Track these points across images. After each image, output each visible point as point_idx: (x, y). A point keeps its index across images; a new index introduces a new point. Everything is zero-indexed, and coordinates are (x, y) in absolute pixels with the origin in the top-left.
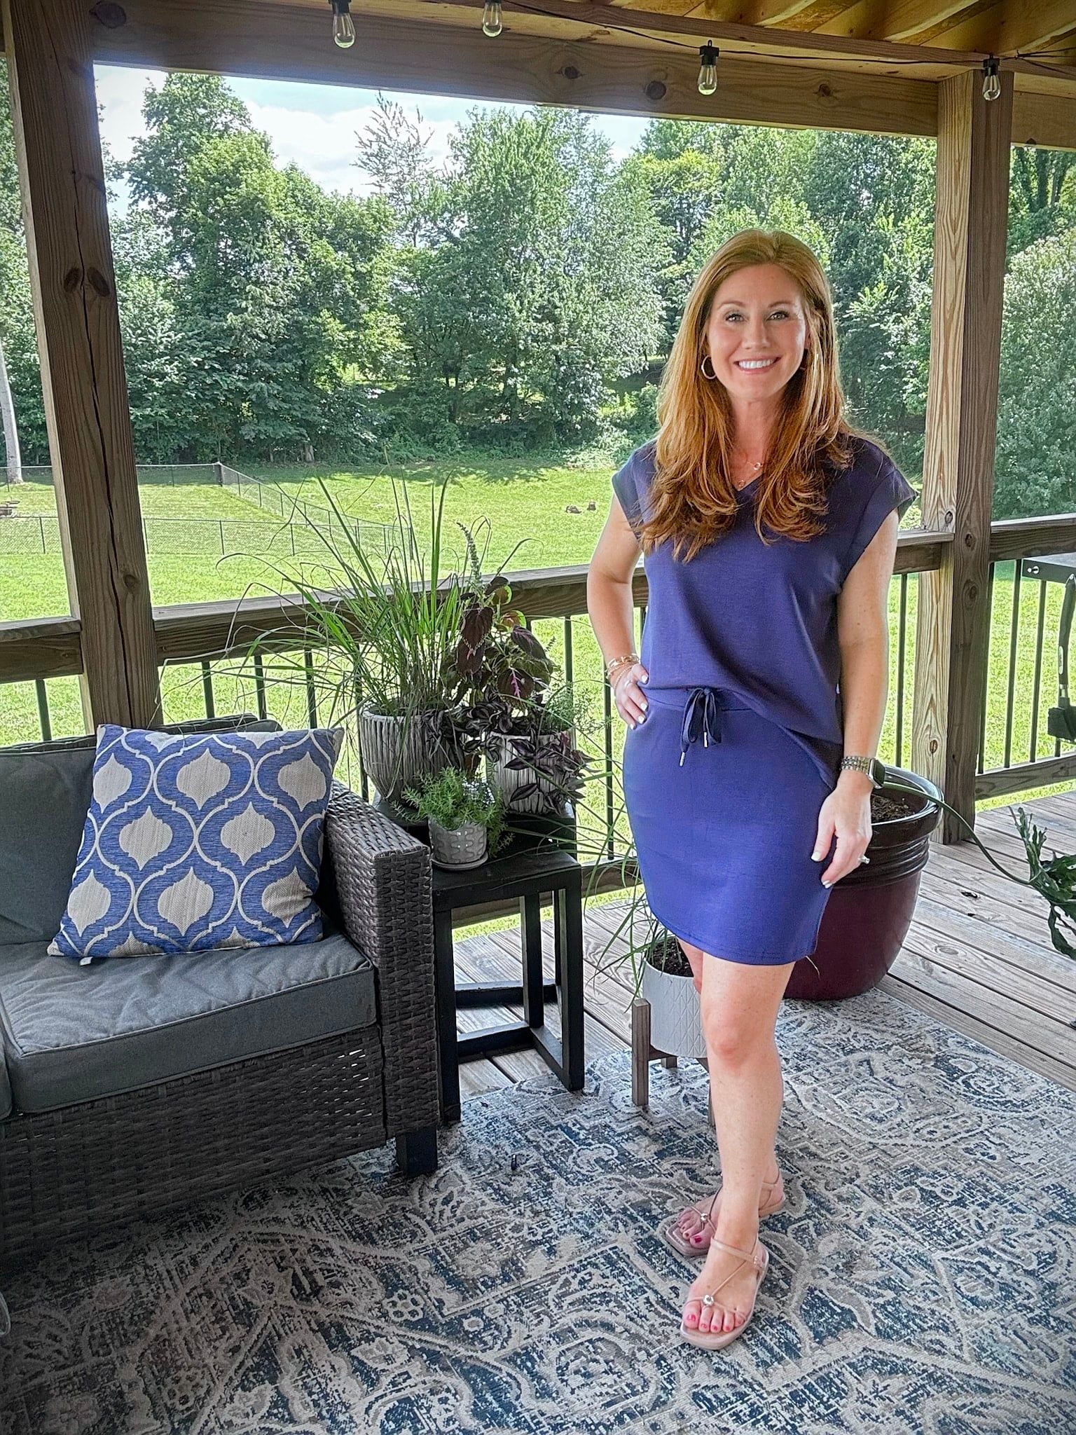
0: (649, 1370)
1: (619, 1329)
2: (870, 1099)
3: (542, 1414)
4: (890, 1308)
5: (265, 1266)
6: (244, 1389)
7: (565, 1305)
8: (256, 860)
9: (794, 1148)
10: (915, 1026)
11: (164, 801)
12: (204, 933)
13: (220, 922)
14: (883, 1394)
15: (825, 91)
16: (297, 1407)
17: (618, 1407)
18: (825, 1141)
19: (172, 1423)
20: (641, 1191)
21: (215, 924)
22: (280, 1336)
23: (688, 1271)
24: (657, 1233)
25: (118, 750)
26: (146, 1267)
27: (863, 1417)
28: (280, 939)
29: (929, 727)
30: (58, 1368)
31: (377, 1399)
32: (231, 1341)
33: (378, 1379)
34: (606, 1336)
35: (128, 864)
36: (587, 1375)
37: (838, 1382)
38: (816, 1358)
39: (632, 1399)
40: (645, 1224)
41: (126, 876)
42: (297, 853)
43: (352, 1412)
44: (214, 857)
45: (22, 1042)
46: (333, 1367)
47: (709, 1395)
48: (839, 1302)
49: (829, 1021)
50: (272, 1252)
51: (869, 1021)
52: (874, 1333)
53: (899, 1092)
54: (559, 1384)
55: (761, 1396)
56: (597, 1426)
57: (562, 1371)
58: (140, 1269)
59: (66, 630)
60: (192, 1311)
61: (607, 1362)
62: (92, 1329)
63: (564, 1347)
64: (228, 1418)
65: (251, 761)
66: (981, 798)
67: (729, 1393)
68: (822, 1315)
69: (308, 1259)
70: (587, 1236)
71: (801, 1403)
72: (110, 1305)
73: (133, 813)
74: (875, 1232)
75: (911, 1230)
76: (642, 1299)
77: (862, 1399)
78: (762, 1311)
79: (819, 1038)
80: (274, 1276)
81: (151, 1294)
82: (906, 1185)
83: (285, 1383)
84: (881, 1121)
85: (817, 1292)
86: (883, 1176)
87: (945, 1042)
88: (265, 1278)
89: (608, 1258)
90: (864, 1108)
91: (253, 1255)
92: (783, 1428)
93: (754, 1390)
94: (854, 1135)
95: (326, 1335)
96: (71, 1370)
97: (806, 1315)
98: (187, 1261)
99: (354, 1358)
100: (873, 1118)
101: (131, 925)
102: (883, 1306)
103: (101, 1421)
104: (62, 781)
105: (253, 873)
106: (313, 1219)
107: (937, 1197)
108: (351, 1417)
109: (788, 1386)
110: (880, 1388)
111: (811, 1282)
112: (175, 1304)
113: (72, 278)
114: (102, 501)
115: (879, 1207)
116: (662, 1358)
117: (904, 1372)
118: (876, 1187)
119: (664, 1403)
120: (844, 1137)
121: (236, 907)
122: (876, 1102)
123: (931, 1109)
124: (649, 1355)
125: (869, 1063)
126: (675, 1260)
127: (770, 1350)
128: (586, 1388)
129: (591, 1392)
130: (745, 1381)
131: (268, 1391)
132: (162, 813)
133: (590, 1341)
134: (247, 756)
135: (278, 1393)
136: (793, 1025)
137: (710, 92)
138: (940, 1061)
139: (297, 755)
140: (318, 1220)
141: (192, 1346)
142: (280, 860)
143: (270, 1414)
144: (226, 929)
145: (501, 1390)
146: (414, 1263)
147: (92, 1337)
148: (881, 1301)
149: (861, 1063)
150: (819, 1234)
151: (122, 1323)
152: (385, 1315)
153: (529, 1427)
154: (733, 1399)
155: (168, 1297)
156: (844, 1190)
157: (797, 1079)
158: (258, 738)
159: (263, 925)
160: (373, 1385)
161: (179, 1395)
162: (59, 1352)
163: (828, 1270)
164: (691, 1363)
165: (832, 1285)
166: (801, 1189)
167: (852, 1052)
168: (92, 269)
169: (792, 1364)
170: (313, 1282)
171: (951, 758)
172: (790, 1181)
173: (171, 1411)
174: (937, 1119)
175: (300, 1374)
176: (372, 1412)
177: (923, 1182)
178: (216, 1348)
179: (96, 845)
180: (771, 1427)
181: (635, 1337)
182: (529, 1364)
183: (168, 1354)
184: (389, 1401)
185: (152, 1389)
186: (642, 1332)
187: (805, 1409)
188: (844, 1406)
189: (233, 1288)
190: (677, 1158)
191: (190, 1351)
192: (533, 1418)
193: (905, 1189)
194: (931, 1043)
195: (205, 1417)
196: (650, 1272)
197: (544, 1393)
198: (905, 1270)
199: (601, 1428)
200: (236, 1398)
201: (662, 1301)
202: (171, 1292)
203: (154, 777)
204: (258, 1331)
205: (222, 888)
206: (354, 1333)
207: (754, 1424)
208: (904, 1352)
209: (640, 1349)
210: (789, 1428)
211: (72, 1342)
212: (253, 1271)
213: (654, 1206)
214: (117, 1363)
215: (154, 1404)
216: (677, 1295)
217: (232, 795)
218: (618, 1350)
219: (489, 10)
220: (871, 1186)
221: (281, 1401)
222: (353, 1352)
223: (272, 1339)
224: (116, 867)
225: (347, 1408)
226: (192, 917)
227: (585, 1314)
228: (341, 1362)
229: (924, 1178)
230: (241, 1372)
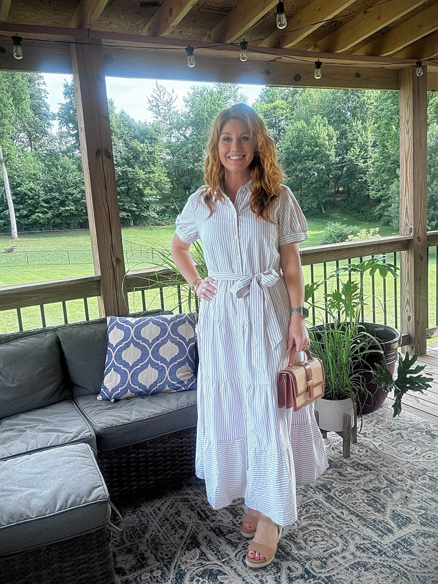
0: (338, 539)
1: (324, 526)
2: (404, 446)
3: (301, 556)
4: (424, 516)
5: (186, 510)
6: (188, 550)
7: (302, 519)
8: (173, 360)
9: (378, 464)
10: (416, 421)
11: (137, 341)
12: (156, 388)
13: (161, 383)
14: (427, 544)
15: (358, 75)
16: (209, 556)
17: (329, 552)
18: (389, 461)
19: (164, 563)
20: (322, 480)
21: (159, 384)
22: (197, 533)
23: (346, 506)
24: (331, 494)
25: (117, 324)
26: (141, 511)
27: (421, 552)
28: (183, 388)
29: (407, 311)
30: (117, 547)
31: (238, 552)
32: (179, 535)
33: (237, 545)
34: (319, 528)
35: (126, 365)
36: (315, 542)
37: (410, 541)
38: (399, 533)
39: (333, 549)
40: (326, 491)
41: (125, 369)
42: (187, 357)
43: (230, 557)
44: (157, 360)
45: (99, 425)
46: (219, 542)
47: (362, 547)
48: (405, 515)
49: (383, 420)
50: (187, 505)
51: (398, 420)
52: (420, 524)
53: (415, 444)
54: (305, 545)
55: (381, 546)
56: (322, 558)
57: (305, 541)
58: (139, 512)
59: (96, 279)
60: (162, 525)
61: (322, 537)
62: (126, 533)
63: (304, 533)
64: (185, 560)
65: (167, 324)
66: (428, 338)
67: (369, 545)
68: (399, 519)
69: (202, 506)
70: (305, 496)
71: (397, 548)
72: (131, 525)
73: (126, 346)
74: (414, 491)
75: (427, 490)
76: (330, 516)
77: (420, 546)
78: (376, 518)
79: (380, 426)
80: (190, 512)
81: (146, 521)
82: (423, 475)
83: (204, 548)
84: (409, 454)
85: (395, 512)
86: (413, 472)
87: (429, 425)
88: (188, 514)
89: (314, 502)
90: (402, 450)
91: (180, 505)
92: (392, 556)
93: (378, 544)
94: (400, 458)
95: (215, 531)
96: (122, 547)
97: (393, 519)
98: (156, 509)
99: (227, 539)
100: (406, 452)
101: (129, 387)
102: (421, 515)
103: (138, 563)
104: (98, 335)
105: (172, 365)
106: (200, 494)
107: (435, 478)
108: (230, 558)
109: (391, 543)
110: (425, 542)
111: (393, 508)
112: (156, 523)
113: (98, 153)
114: (109, 232)
115: (414, 483)
116: (342, 535)
117: (434, 537)
118: (411, 476)
119: (346, 550)
120: (396, 460)
121: (167, 377)
122: (406, 447)
123: (427, 449)
124: (337, 534)
125: (400, 434)
126: (340, 503)
127: (382, 531)
128: (316, 546)
129: (318, 547)
130: (375, 542)
131: (198, 552)
132: (137, 345)
133: (314, 530)
134: (165, 323)
135: (201, 551)
136: (369, 422)
137: (319, 78)
138: (428, 432)
139: (183, 322)
140: (202, 494)
141: (166, 537)
142: (181, 360)
143: (200, 558)
144: (163, 386)
145: (284, 548)
146: (242, 507)
147: (127, 536)
148: (420, 514)
149: (398, 434)
150: (392, 493)
151: (137, 531)
152: (235, 524)
153: (297, 560)
154: (372, 547)
155: (152, 521)
156: (399, 477)
157: (374, 440)
158: (169, 317)
159: (177, 383)
160: (236, 547)
161: (164, 553)
162: (116, 541)
163: (398, 504)
164: (353, 536)
165: (400, 509)
166: (383, 478)
167: (393, 430)
168: (105, 149)
169: (391, 535)
170: (205, 514)
171: (417, 322)
172: (378, 475)
173: (163, 559)
174: (430, 452)
175: (208, 545)
176: (237, 556)
177: (429, 474)
178: (174, 538)
179: (113, 359)
180: (387, 556)
181: (330, 529)
182: (292, 539)
183: (157, 540)
184: (243, 553)
185: (154, 552)
186: (332, 527)
187: (399, 550)
188: (413, 548)
189: (176, 517)
190: (334, 469)
191: (165, 539)
192: (298, 557)
193: (422, 476)
194: (423, 426)
195: (176, 560)
196: (332, 507)
197: (300, 548)
198: (427, 503)
199: (324, 559)
200: (186, 553)
201: (338, 516)
202: (153, 520)
203: (132, 332)
204: (189, 531)
205: (162, 371)
206: (225, 531)
207: (381, 555)
208: (432, 530)
209: (333, 533)
210: (394, 556)
211: (120, 538)
212: (182, 512)
213: (328, 485)
214: (139, 544)
215: (156, 557)
216: (343, 515)
217: (162, 337)
218: (325, 533)
219: (242, 52)
220: (409, 476)
221: (203, 554)
222: (226, 537)
223: (194, 534)
224: (122, 366)
225: (228, 555)
226: (151, 381)
227: (310, 522)
228: (222, 540)
229: (429, 472)
230: (186, 545)
